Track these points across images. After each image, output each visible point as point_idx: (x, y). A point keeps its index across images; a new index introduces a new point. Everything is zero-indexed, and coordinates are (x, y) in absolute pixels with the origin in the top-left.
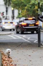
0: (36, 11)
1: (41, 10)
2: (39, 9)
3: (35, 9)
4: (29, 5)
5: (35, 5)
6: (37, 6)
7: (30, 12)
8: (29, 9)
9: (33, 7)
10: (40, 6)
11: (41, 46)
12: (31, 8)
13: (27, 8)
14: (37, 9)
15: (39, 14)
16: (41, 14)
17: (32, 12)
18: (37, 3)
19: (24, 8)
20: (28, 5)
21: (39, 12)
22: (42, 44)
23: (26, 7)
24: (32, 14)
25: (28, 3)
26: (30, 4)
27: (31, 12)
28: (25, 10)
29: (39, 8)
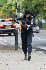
0: (13, 12)
1: (18, 11)
2: (16, 10)
4: (6, 6)
6: (14, 7)
8: (6, 9)
9: (10, 8)
10: (18, 7)
11: (19, 49)
13: (4, 9)
15: (16, 14)
16: (19, 15)
17: (9, 12)
19: (1, 9)
20: (4, 5)
21: (16, 13)
23: (2, 8)
24: (9, 15)
25: (5, 3)
26: (7, 4)
27: (7, 13)
28: (2, 11)
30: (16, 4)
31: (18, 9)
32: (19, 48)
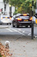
0: (30, 8)
2: (33, 7)
3: (29, 6)
4: (25, 3)
5: (29, 3)
6: (31, 4)
7: (25, 9)
8: (25, 6)
10: (34, 4)
12: (26, 5)
13: (23, 5)
14: (31, 6)
15: (33, 10)
16: (35, 11)
17: (27, 9)
18: (31, 1)
21: (33, 9)
22: (35, 37)
23: (22, 5)
24: (27, 11)
25: (24, 1)
26: (25, 2)
28: (21, 7)
29: (33, 5)
30: (33, 2)
31: (34, 6)
32: (35, 38)
